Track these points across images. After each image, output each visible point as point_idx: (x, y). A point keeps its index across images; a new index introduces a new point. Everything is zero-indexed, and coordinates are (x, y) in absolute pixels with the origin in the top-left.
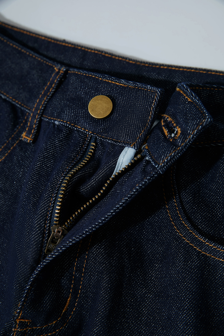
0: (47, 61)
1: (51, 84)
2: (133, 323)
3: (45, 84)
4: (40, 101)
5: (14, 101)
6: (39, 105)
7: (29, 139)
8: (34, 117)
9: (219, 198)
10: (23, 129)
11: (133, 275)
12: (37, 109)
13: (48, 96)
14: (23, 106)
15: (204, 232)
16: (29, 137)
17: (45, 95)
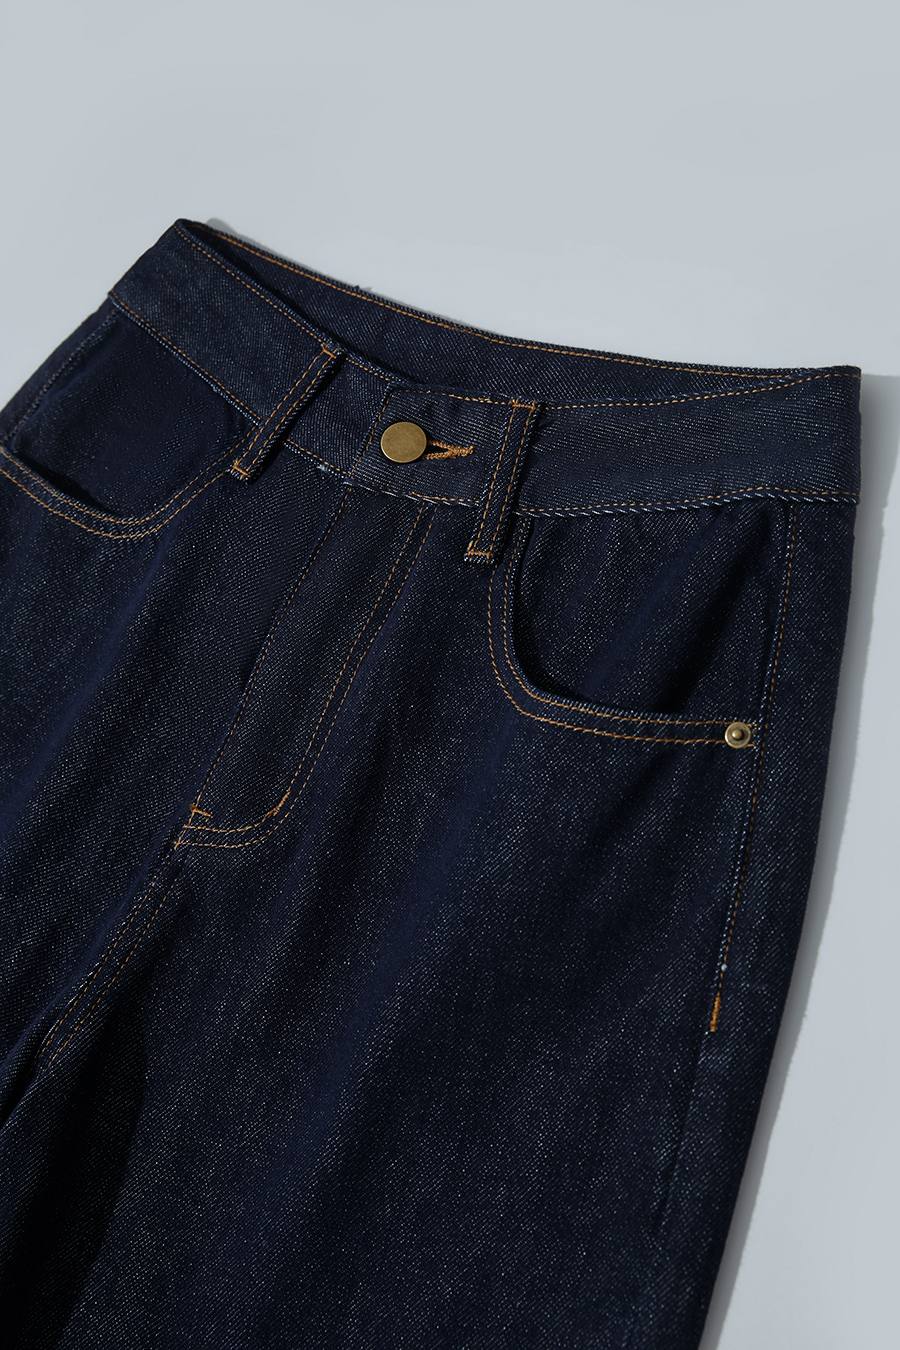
0: (307, 328)
1: (310, 377)
2: (397, 845)
3: (296, 375)
4: (284, 408)
5: (233, 400)
6: (279, 415)
7: (244, 473)
8: (266, 435)
9: (595, 616)
10: (238, 453)
11: (406, 756)
12: (274, 422)
13: (301, 401)
14: (247, 411)
15: (558, 684)
16: (244, 470)
17: (294, 397)
